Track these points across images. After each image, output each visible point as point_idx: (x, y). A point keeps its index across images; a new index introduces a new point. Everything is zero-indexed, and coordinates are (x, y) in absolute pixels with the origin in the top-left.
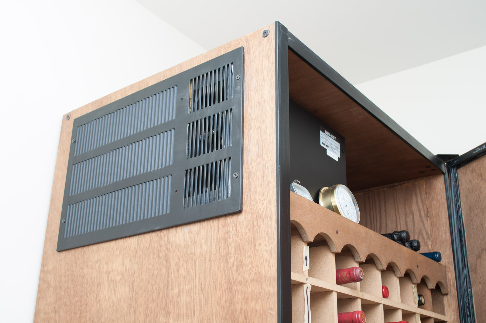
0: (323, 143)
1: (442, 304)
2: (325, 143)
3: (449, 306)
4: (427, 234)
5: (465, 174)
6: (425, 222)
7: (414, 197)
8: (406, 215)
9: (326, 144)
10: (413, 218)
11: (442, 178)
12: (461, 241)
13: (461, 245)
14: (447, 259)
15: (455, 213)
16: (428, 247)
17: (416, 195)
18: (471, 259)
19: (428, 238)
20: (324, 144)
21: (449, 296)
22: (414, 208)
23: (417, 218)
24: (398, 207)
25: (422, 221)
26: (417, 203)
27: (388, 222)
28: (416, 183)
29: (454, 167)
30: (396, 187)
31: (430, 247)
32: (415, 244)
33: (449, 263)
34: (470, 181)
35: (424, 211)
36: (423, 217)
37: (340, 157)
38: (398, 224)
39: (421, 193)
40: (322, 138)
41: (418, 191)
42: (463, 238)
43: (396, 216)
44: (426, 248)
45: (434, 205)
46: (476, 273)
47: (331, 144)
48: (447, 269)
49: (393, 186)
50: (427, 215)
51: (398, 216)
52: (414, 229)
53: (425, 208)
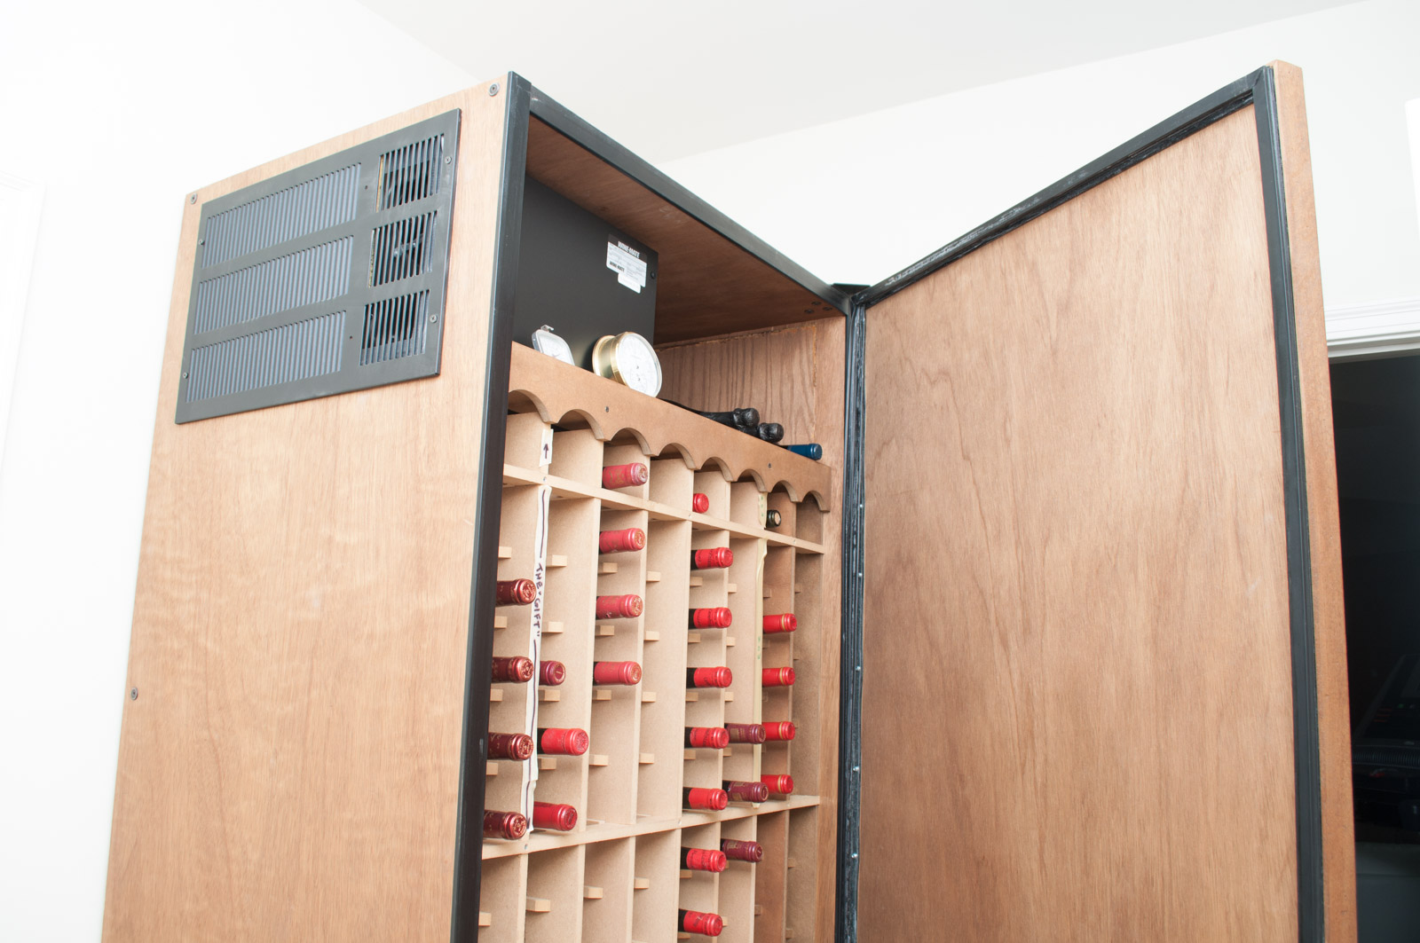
0: (611, 263)
1: (819, 526)
2: (615, 263)
3: (830, 529)
4: (810, 415)
5: (876, 319)
6: (810, 394)
7: (797, 353)
8: (781, 382)
9: (618, 264)
10: (792, 388)
11: (843, 321)
12: (857, 427)
13: (857, 434)
14: (833, 455)
15: (853, 383)
16: (809, 436)
17: (801, 349)
18: (868, 457)
19: (812, 420)
20: (615, 265)
21: (830, 514)
22: (796, 370)
23: (798, 387)
24: (771, 367)
25: (805, 392)
26: (801, 362)
27: (754, 391)
28: (803, 329)
29: (861, 305)
30: (772, 334)
31: (812, 436)
32: (775, 431)
33: (837, 463)
34: (880, 331)
35: (810, 376)
36: (807, 386)
37: (644, 286)
38: (769, 395)
39: (808, 345)
40: (611, 254)
41: (804, 343)
42: (861, 424)
43: (767, 383)
44: (807, 437)
45: (825, 368)
46: (871, 480)
47: (628, 264)
48: (833, 472)
49: (767, 332)
50: (814, 384)
51: (769, 382)
52: (791, 405)
53: (812, 372)
